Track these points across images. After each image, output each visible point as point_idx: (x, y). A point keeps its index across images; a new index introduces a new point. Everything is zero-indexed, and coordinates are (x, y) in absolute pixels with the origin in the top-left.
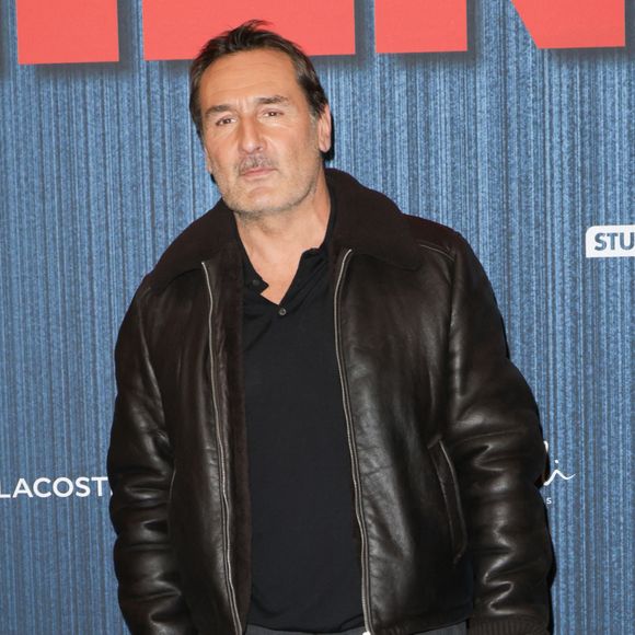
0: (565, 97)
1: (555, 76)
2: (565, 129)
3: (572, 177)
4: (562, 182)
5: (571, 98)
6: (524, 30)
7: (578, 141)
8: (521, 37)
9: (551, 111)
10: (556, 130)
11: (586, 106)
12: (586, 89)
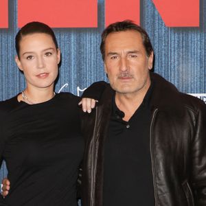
0: (176, 45)
1: (173, 37)
6: (161, 20)
7: (181, 61)
11: (184, 49)
12: (184, 42)
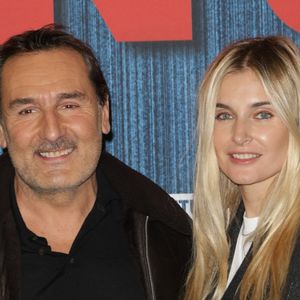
0: (140, 82)
1: (132, 65)
2: (141, 110)
3: (148, 152)
4: (138, 156)
5: (145, 84)
6: (104, 26)
7: (152, 121)
8: (101, 31)
9: (128, 95)
10: (133, 111)
11: (159, 91)
12: (159, 76)
